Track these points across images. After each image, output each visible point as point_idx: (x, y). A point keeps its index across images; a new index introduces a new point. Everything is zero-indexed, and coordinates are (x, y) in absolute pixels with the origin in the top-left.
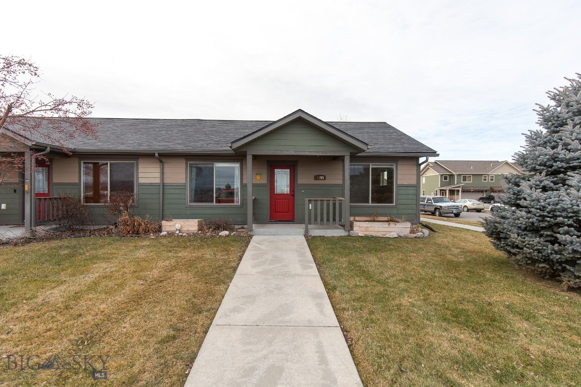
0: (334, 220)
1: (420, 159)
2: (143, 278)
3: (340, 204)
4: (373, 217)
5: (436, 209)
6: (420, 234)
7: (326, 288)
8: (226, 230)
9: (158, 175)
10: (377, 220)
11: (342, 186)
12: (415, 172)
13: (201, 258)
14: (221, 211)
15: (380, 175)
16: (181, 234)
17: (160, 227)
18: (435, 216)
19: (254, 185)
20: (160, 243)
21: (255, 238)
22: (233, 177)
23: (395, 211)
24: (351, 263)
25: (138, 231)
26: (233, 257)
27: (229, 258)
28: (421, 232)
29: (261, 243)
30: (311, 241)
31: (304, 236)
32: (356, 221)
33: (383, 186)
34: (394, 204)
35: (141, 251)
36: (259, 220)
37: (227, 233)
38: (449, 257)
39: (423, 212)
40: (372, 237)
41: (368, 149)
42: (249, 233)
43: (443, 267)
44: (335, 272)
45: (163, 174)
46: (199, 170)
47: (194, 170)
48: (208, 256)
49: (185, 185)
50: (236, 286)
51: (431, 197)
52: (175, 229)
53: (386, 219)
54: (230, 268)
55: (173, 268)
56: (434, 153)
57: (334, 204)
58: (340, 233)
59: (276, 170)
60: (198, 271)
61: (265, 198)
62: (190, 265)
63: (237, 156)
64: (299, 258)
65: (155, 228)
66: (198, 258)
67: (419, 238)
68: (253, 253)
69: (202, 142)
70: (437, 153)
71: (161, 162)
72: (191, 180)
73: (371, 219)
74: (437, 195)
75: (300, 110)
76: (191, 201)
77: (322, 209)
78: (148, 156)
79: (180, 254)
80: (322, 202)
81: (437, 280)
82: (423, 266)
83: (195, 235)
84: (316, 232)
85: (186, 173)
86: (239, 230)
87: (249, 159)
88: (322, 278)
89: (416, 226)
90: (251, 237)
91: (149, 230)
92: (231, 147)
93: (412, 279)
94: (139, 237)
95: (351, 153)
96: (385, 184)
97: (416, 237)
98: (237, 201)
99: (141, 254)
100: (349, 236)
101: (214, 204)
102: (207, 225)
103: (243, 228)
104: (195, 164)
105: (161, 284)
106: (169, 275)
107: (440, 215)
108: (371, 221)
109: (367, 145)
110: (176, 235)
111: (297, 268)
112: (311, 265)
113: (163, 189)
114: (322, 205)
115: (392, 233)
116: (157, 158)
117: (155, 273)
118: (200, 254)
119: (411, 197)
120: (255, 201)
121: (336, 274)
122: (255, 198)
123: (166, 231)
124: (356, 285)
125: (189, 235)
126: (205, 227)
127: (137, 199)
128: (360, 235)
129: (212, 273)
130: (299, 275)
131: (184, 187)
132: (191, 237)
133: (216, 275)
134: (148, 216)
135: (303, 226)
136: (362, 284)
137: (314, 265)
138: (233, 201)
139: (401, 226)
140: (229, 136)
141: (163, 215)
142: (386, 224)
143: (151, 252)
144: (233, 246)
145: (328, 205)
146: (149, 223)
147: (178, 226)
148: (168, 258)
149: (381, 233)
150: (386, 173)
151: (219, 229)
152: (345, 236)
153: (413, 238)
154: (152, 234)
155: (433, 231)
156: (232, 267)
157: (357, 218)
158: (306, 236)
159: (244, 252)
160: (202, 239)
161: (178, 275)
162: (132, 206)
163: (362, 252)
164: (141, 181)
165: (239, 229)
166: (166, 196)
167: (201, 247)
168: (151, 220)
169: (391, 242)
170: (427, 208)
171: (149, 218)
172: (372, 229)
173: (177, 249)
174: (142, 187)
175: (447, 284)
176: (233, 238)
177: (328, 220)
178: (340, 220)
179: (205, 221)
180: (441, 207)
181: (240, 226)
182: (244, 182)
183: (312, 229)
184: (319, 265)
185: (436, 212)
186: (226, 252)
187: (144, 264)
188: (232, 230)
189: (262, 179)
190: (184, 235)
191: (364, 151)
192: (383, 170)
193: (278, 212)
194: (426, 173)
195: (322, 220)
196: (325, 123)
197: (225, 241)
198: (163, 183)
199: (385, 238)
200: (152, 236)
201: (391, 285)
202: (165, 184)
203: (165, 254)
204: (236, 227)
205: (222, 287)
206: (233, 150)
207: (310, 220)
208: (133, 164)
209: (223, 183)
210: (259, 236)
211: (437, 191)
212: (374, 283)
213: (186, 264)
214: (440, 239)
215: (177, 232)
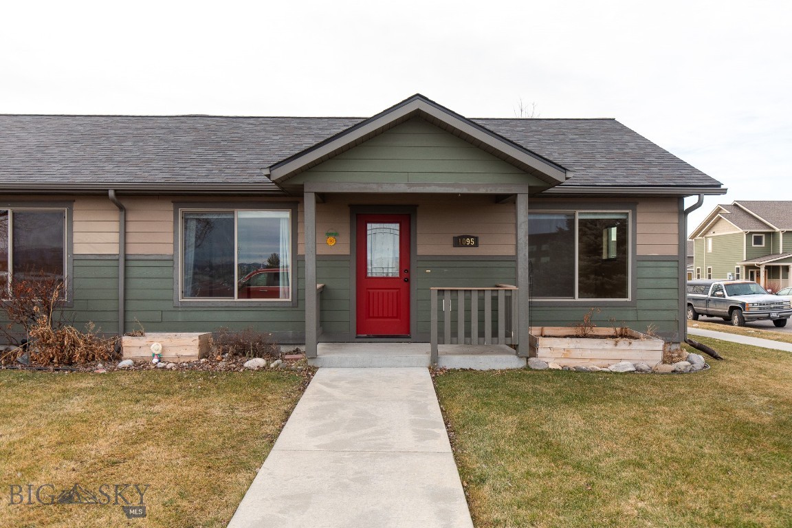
0: (495, 333)
1: (685, 199)
2: (76, 457)
3: (508, 300)
4: (583, 328)
5: (732, 309)
6: (682, 365)
7: (463, 480)
8: (261, 357)
9: (115, 237)
10: (591, 333)
11: (513, 259)
12: (674, 229)
13: (204, 417)
14: (250, 316)
15: (601, 236)
16: (161, 365)
17: (119, 350)
18: (732, 324)
19: (320, 258)
20: (117, 383)
21: (321, 374)
22: (276, 239)
23: (630, 315)
24: (522, 427)
25: (70, 359)
26: (270, 414)
27: (262, 415)
28: (687, 359)
29: (334, 383)
30: (443, 380)
31: (430, 368)
32: (545, 336)
33: (609, 260)
34: (629, 299)
35: (77, 400)
36: (330, 333)
37: (260, 362)
38: (741, 413)
39: (705, 317)
40: (579, 371)
41: (567, 179)
42: (310, 363)
43: (721, 435)
44: (487, 446)
45: (124, 234)
46: (206, 226)
47: (193, 225)
48: (217, 412)
49: (172, 259)
50: (269, 474)
51: (722, 283)
52: (150, 355)
53: (611, 331)
54: (265, 437)
55: (141, 437)
56: (715, 188)
57: (495, 300)
58: (507, 361)
59: (369, 226)
60: (192, 444)
61: (346, 288)
62: (178, 430)
63: (285, 196)
64: (413, 417)
65: (108, 352)
66: (195, 415)
67: (681, 373)
68: (313, 404)
69: (208, 166)
70: (722, 187)
71: (121, 208)
72: (185, 248)
73: (579, 331)
74: (738, 277)
75: (419, 96)
76: (185, 294)
77: (468, 310)
78: (94, 195)
79: (157, 408)
80: (468, 294)
81: (706, 463)
82: (679, 434)
83: (191, 367)
84: (455, 360)
85: (175, 232)
86: (287, 357)
87: (310, 203)
88: (457, 458)
89: (677, 347)
90: (313, 370)
91: (94, 356)
92: (269, 176)
93: (651, 460)
94: (72, 371)
95: (530, 187)
96: (613, 255)
97: (674, 371)
98: (284, 293)
99: (75, 406)
100: (528, 368)
101: (236, 299)
102: (217, 345)
103: (297, 351)
104: (197, 213)
105: (111, 470)
106: (132, 451)
107: (743, 323)
108: (577, 337)
109: (565, 170)
110: (152, 367)
111: (405, 438)
112: (437, 431)
113: (126, 267)
114: (468, 301)
115: (623, 363)
116: (113, 201)
117: (103, 447)
118: (200, 408)
119: (665, 283)
120: (323, 294)
121: (489, 449)
122: (323, 287)
123: (132, 359)
124: (528, 473)
125: (180, 367)
126: (215, 349)
127: (70, 288)
128: (551, 366)
129: (223, 447)
130: (407, 452)
131: (170, 264)
132: (185, 371)
133: (231, 452)
134: (93, 326)
135: (427, 347)
136: (542, 471)
137: (443, 431)
138: (276, 294)
139: (643, 348)
140: (267, 152)
141: (125, 322)
142: (609, 344)
143: (97, 402)
144: (272, 392)
145: (481, 301)
146: (94, 340)
147: (156, 347)
148: (132, 415)
149: (599, 362)
150: (614, 231)
151: (244, 355)
152: (519, 370)
153: (667, 373)
154: (100, 365)
155: (716, 357)
156: (267, 435)
157: (548, 330)
158: (434, 370)
159: (295, 402)
160: (207, 375)
161: (150, 452)
162: (58, 304)
163: (551, 404)
164: (79, 249)
165: (290, 353)
166: (133, 283)
167: (203, 392)
168: (99, 335)
169: (618, 382)
170: (712, 308)
171: (96, 329)
172: (577, 354)
173: (151, 396)
174: (80, 263)
175: (726, 471)
176: (273, 374)
177: (481, 334)
178: (508, 335)
179: (215, 336)
180: (743, 304)
181: (292, 348)
182: (300, 252)
183: (447, 354)
184: (454, 431)
185: (733, 316)
186: (257, 404)
187: (82, 427)
188: (272, 356)
189: (340, 245)
190: (168, 367)
191: (559, 183)
192: (609, 224)
193: (373, 317)
194: (714, 230)
195: (468, 334)
196: (470, 121)
197: (258, 380)
198: (126, 255)
199: (607, 372)
200: (101, 368)
201: (604, 473)
202: (129, 257)
203: (125, 407)
204: (283, 349)
205: (242, 477)
206: (274, 182)
207: (441, 333)
208: (62, 214)
209: (264, 253)
210: (332, 369)
211: (738, 269)
212: (569, 470)
213: (168, 429)
214: (728, 375)
215: (155, 360)
